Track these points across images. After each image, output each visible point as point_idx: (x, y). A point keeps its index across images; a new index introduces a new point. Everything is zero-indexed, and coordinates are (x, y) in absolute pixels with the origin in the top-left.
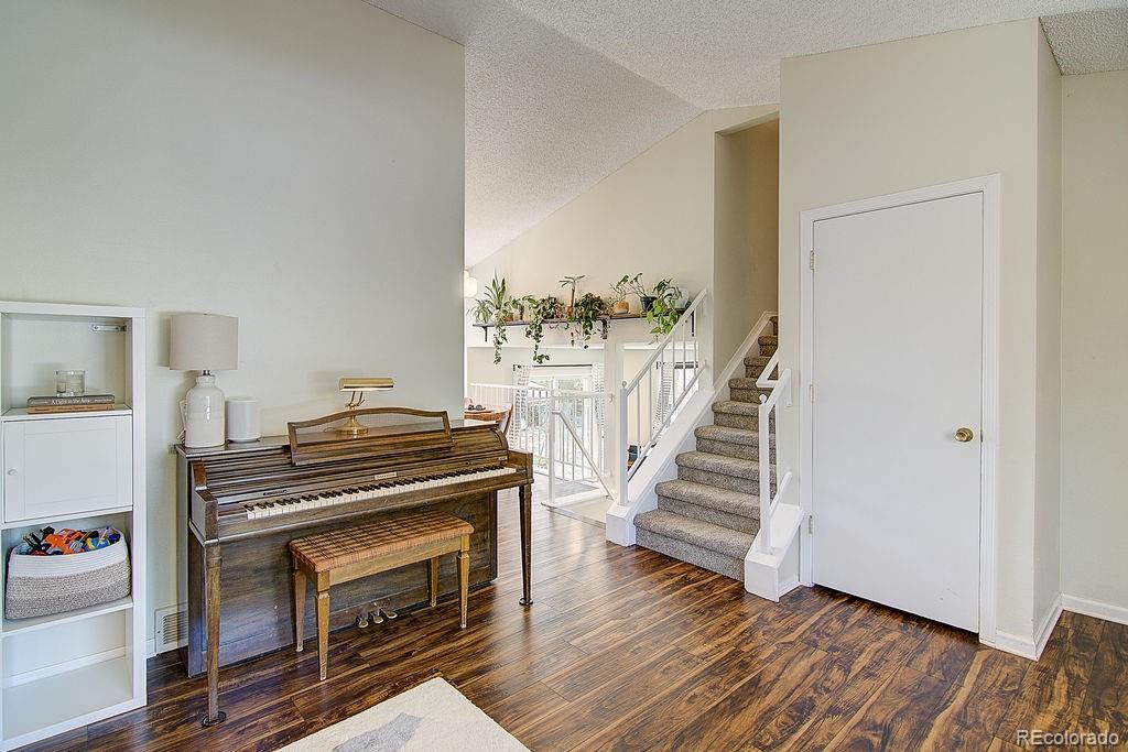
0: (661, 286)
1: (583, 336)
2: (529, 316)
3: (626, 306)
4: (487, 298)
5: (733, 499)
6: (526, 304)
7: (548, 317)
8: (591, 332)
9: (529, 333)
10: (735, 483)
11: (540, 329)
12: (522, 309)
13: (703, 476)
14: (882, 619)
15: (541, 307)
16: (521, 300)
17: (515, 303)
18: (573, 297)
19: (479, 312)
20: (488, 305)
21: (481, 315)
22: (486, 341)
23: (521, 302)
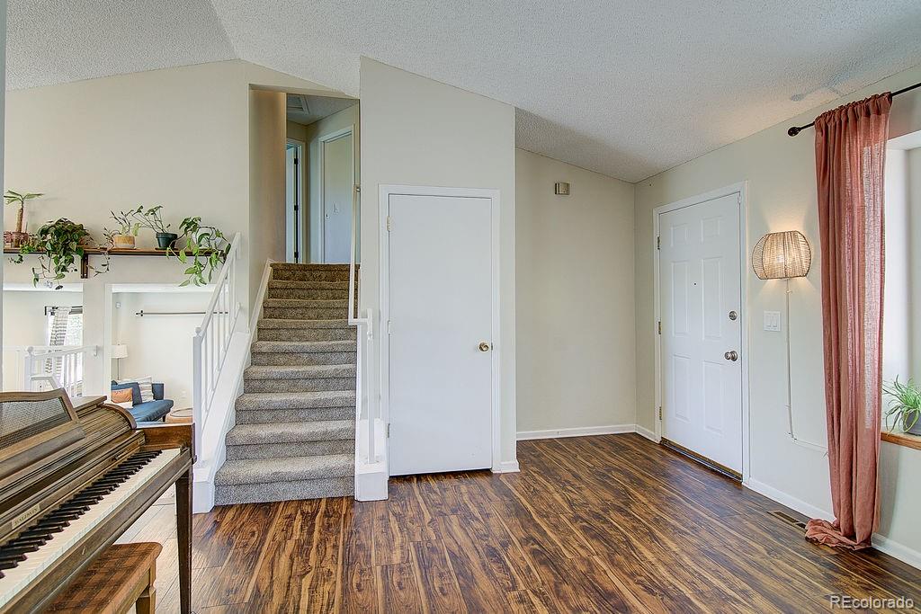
0: (191, 225)
3: (131, 240)
5: (333, 426)
10: (303, 414)
13: (266, 416)
14: (446, 482)
18: (22, 220)
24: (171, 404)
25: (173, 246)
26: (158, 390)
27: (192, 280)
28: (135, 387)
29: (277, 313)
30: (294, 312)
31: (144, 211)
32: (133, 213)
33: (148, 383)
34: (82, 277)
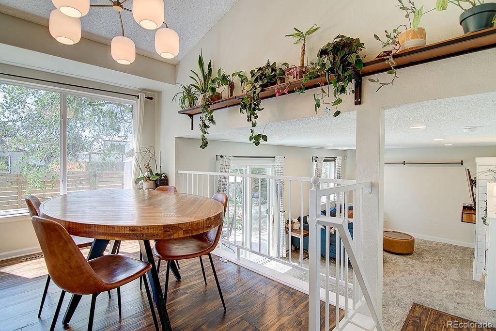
2: (243, 90)
6: (237, 79)
8: (347, 91)
12: (232, 86)
16: (231, 76)
17: (224, 79)
18: (304, 56)
19: (184, 98)
20: (193, 90)
21: (187, 101)
22: (192, 129)
23: (231, 78)
34: (356, 104)
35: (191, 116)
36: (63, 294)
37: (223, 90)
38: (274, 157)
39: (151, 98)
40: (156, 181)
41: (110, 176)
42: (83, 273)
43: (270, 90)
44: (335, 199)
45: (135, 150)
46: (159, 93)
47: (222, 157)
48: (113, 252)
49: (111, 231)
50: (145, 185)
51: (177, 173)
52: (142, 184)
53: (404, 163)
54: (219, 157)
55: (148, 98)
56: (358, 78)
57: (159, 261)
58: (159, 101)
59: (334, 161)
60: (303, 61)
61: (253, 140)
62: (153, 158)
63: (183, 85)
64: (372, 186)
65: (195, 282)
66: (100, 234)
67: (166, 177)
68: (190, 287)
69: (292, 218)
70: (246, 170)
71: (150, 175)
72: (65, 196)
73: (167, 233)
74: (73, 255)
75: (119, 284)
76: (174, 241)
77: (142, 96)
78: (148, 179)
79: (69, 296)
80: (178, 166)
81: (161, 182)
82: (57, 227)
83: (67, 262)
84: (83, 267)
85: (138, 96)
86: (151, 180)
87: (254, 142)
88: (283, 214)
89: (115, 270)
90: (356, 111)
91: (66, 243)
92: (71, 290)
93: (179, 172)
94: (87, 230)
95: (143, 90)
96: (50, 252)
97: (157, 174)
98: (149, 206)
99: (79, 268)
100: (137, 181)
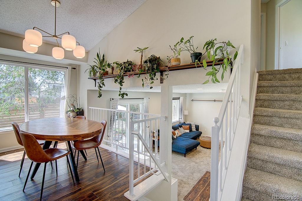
0: (210, 44)
1: (149, 81)
2: (117, 72)
3: (178, 60)
4: (95, 64)
6: (115, 65)
7: (127, 70)
8: (155, 78)
9: (116, 81)
11: (122, 78)
12: (113, 69)
15: (123, 66)
16: (112, 64)
17: (109, 65)
18: (142, 60)
19: (91, 72)
20: (95, 68)
21: (92, 73)
22: (95, 87)
23: (112, 65)
24: (201, 133)
25: (199, 60)
26: (197, 127)
27: (210, 79)
28: (190, 125)
29: (266, 103)
30: (282, 104)
31: (184, 41)
32: (179, 44)
33: (194, 124)
34: (161, 83)
35: (95, 80)
36: (32, 163)
37: (109, 70)
38: (143, 98)
39: (75, 69)
40: (77, 112)
41: (52, 106)
42: (41, 154)
43: (128, 73)
44: (179, 120)
45: (66, 96)
46: (79, 66)
47: (113, 99)
48: (54, 147)
49: (52, 138)
50: (71, 114)
51: (88, 108)
52: (70, 113)
53: (215, 101)
54: (111, 99)
55: (73, 68)
56: (162, 72)
57: (76, 151)
58: (79, 70)
59: (179, 99)
60: (141, 62)
61: (121, 96)
62: (76, 100)
63: (90, 65)
64: (166, 118)
65: (94, 161)
66: (48, 139)
67: (83, 110)
68: (91, 163)
69: (153, 130)
70: (127, 105)
71: (74, 109)
72: (28, 122)
73: (75, 138)
74: (37, 147)
75: (56, 159)
76: (83, 142)
77: (70, 68)
78: (73, 111)
79: (35, 163)
80: (89, 105)
81: (80, 113)
82: (31, 136)
83: (35, 150)
84: (41, 151)
85: (67, 68)
86: (74, 112)
87: (121, 97)
88: (148, 128)
89: (54, 154)
90: (161, 86)
91: (35, 142)
92: (35, 161)
93: (90, 107)
94: (43, 137)
95: (70, 65)
96: (28, 146)
97: (78, 109)
98: (70, 127)
99: (39, 152)
100: (67, 112)
